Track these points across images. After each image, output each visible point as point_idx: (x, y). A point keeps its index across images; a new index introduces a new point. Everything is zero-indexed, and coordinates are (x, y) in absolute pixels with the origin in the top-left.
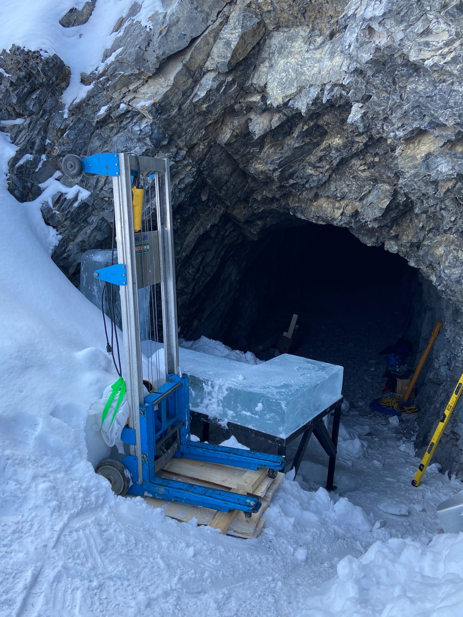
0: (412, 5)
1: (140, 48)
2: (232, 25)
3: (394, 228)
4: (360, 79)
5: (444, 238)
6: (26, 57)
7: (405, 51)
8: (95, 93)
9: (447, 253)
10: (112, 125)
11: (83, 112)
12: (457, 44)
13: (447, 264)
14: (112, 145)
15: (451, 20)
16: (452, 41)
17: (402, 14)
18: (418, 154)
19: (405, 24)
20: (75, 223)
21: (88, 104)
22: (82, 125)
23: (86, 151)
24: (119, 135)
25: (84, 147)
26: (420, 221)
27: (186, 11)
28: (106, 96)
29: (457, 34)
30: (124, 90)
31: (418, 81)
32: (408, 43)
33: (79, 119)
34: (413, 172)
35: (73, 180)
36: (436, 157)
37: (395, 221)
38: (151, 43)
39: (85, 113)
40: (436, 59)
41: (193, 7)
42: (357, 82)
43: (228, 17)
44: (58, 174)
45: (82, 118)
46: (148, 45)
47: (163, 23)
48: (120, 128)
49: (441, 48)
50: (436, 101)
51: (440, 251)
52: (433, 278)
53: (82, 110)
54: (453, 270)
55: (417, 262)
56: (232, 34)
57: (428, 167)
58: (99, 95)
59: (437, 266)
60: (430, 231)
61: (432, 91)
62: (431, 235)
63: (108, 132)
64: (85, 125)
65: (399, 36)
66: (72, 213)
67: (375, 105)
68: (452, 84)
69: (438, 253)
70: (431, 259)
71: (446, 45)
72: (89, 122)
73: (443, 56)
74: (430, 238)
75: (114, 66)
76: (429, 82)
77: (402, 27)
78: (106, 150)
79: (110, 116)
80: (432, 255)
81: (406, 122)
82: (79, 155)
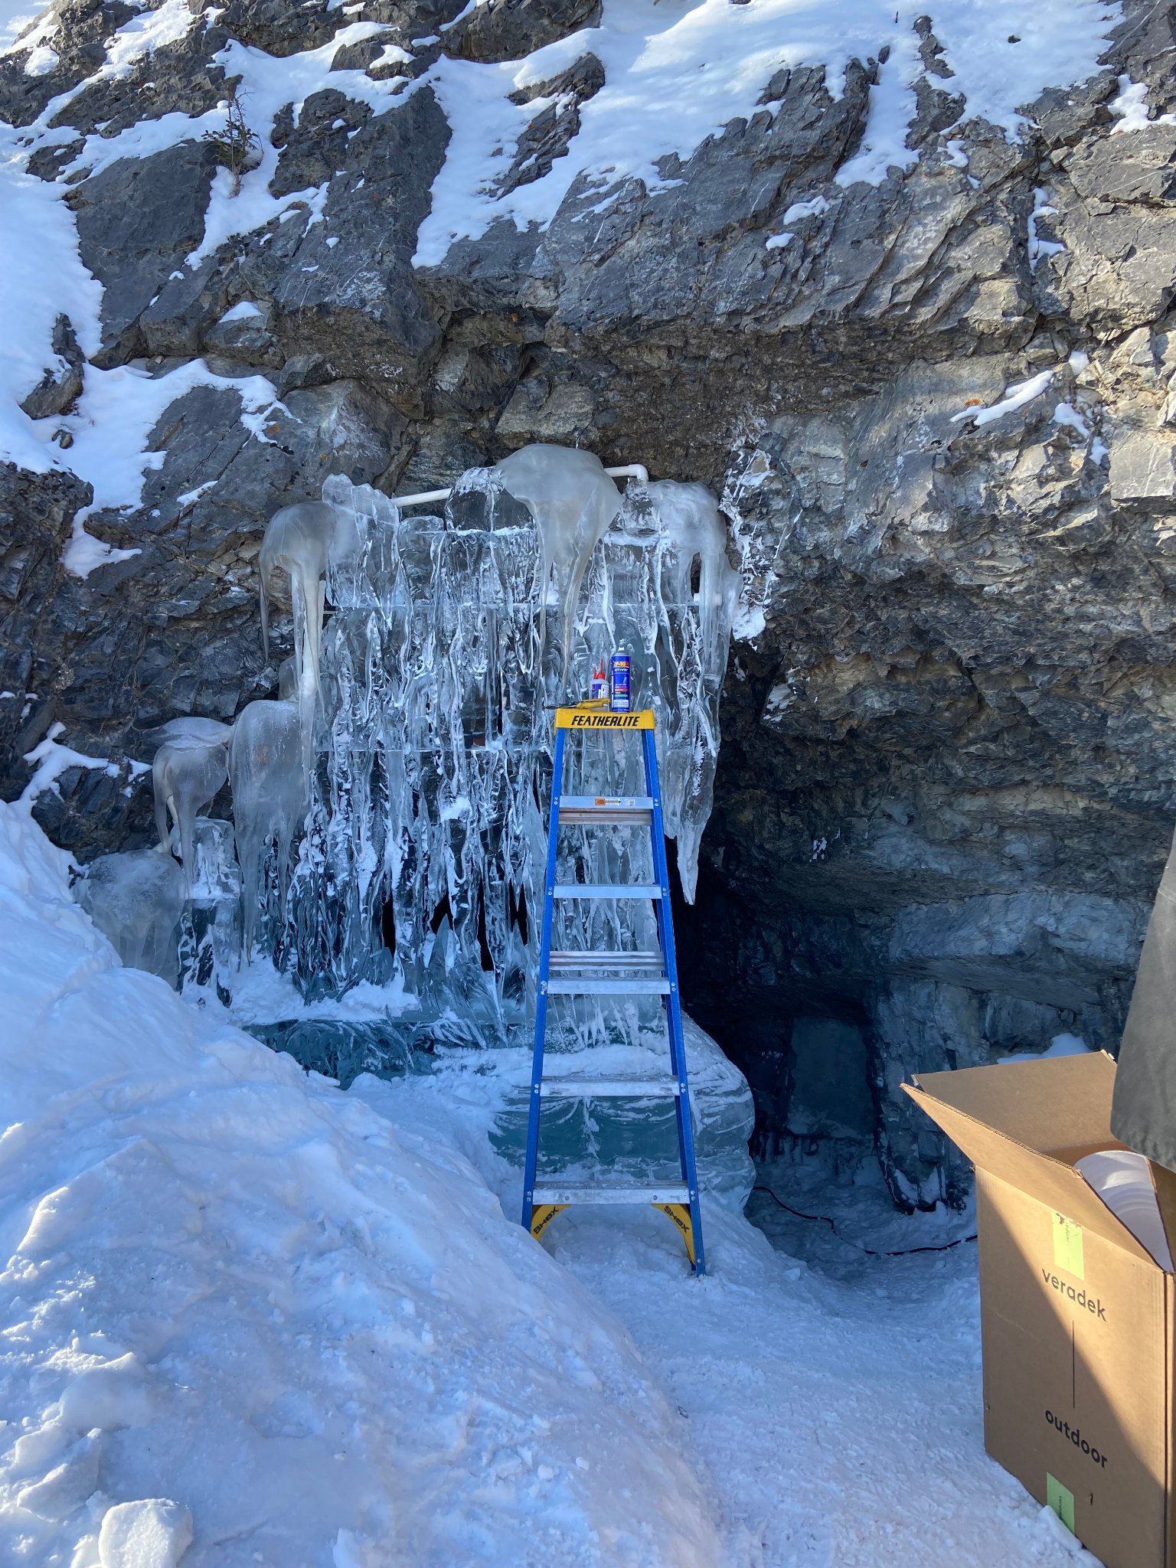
1: (272, 484)
2: (436, 461)
6: (24, 485)
7: (949, 572)
8: (156, 561)
10: (196, 624)
11: (123, 598)
12: (1031, 573)
14: (201, 666)
16: (1022, 571)
18: (842, 685)
19: (961, 542)
21: (140, 583)
22: (125, 624)
23: (130, 678)
24: (219, 643)
25: (125, 668)
28: (185, 567)
29: (1036, 562)
30: (229, 558)
31: (938, 603)
32: (955, 563)
33: (120, 613)
34: (833, 708)
35: (100, 740)
36: (865, 688)
38: (299, 480)
39: (131, 600)
40: (1001, 586)
41: (362, 421)
43: (417, 443)
44: (58, 728)
46: (292, 481)
47: (319, 444)
48: (222, 631)
49: (1009, 575)
50: (960, 630)
53: (123, 593)
56: (442, 475)
57: (853, 703)
58: (168, 565)
63: (182, 638)
64: (130, 623)
66: (124, 811)
71: (1018, 572)
73: (1011, 584)
75: (205, 511)
76: (957, 607)
77: (955, 545)
78: (187, 673)
82: (120, 686)
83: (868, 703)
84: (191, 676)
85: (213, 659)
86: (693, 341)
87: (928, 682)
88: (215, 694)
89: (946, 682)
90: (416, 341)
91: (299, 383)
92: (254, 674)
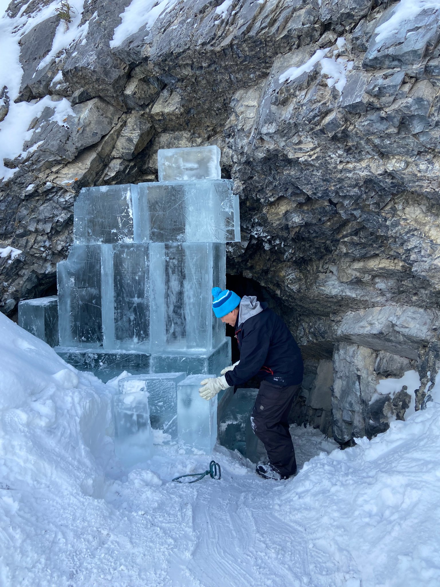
0: (291, 127)
1: (60, 141)
2: (131, 128)
3: (249, 261)
4: (247, 167)
5: (284, 265)
7: (285, 152)
8: (21, 174)
9: (288, 275)
10: (37, 198)
11: (11, 189)
12: (318, 150)
13: (289, 282)
14: (39, 213)
15: (315, 137)
16: (315, 148)
17: (285, 132)
18: (280, 212)
19: (286, 138)
20: (9, 277)
21: (15, 183)
22: (11, 198)
23: (15, 219)
24: (45, 205)
25: (13, 215)
26: (267, 255)
27: (95, 117)
28: (32, 176)
29: (318, 144)
30: (47, 171)
31: (290, 169)
32: (287, 148)
33: (8, 194)
34: (278, 222)
35: (4, 242)
36: (291, 213)
37: (251, 257)
38: (70, 139)
39: (13, 189)
40: (306, 157)
41: (100, 114)
42: (245, 169)
43: (126, 122)
45: (10, 193)
46: (68, 139)
47: (79, 124)
48: (46, 200)
49: (308, 152)
50: (302, 181)
51: (283, 273)
52: (278, 292)
53: (10, 187)
55: (266, 283)
56: (132, 133)
57: (287, 219)
58: (25, 175)
59: (282, 284)
60: (273, 261)
61: (300, 175)
62: (274, 264)
63: (34, 203)
64: (13, 198)
65: (283, 144)
66: (8, 269)
67: (256, 183)
68: (313, 171)
69: (282, 275)
70: (278, 280)
71: (312, 150)
72: (16, 196)
73: (310, 156)
74: (274, 266)
75: (38, 154)
76: (298, 170)
77: (284, 139)
78: (34, 216)
79: (38, 192)
80: (278, 276)
81: (274, 193)
82: (9, 222)
83: (293, 220)
84: (36, 218)
85: (43, 211)
86: (195, 60)
87: (317, 209)
88: (43, 224)
89: (324, 208)
90: (110, 78)
91: (77, 101)
92: (57, 216)
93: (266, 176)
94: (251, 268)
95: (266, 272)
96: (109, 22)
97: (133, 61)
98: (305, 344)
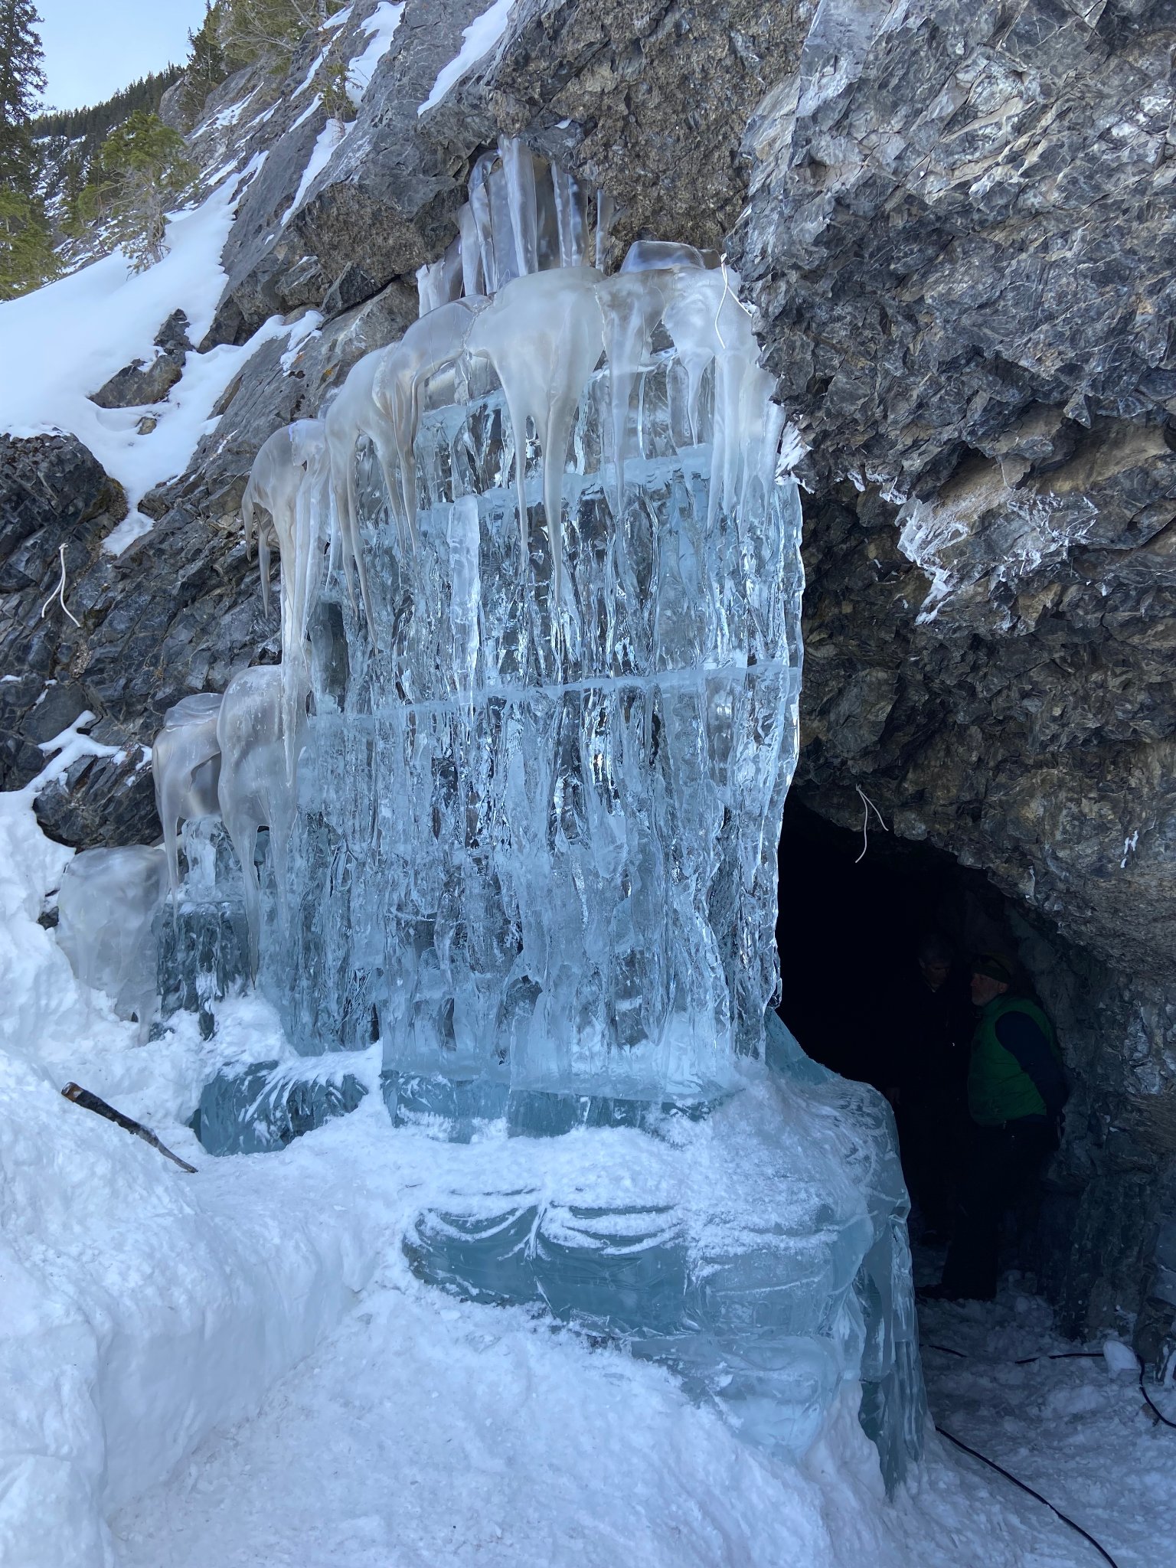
0: (915, 52)
1: (278, 415)
3: (910, 776)
4: (799, 337)
5: (1037, 780)
7: (911, 187)
8: (177, 525)
9: (1053, 814)
10: (218, 591)
11: (148, 570)
12: (1048, 119)
13: (1059, 836)
14: (219, 636)
15: (1027, 57)
16: (1034, 116)
17: (895, 81)
19: (903, 111)
20: (128, 829)
21: (161, 552)
22: (148, 598)
23: (156, 657)
24: (237, 609)
25: (151, 646)
26: (970, 750)
27: (379, 335)
28: (203, 528)
29: (1046, 91)
31: (952, 272)
32: (915, 162)
33: (139, 586)
35: (123, 727)
36: (1008, 519)
37: (911, 756)
38: (304, 403)
39: (155, 572)
40: (998, 173)
41: (396, 326)
42: (792, 347)
44: (86, 717)
45: (145, 583)
46: (297, 406)
47: (329, 359)
48: (239, 594)
49: (1007, 143)
50: (1005, 313)
51: (1035, 809)
52: (1028, 888)
53: (146, 564)
54: (1078, 848)
55: (979, 854)
57: (990, 548)
58: (186, 529)
59: (1034, 848)
60: (998, 769)
61: (993, 287)
62: (1002, 778)
63: (209, 609)
64: (154, 597)
65: (895, 147)
66: (120, 803)
67: (843, 400)
68: (1045, 247)
69: (1031, 816)
70: (1017, 834)
71: (1019, 129)
72: (165, 591)
73: (1015, 159)
74: (1000, 787)
75: (220, 461)
76: (981, 267)
77: (896, 123)
78: (205, 646)
79: (213, 570)
80: (1018, 822)
81: (923, 435)
82: (140, 665)
84: (209, 649)
85: (229, 627)
86: (608, 21)
87: (1114, 481)
88: (226, 665)
90: (410, 200)
91: (340, 304)
92: (264, 637)
93: (874, 358)
94: (920, 799)
95: (973, 810)
96: (417, 53)
97: (477, 141)
98: (1154, 1090)
